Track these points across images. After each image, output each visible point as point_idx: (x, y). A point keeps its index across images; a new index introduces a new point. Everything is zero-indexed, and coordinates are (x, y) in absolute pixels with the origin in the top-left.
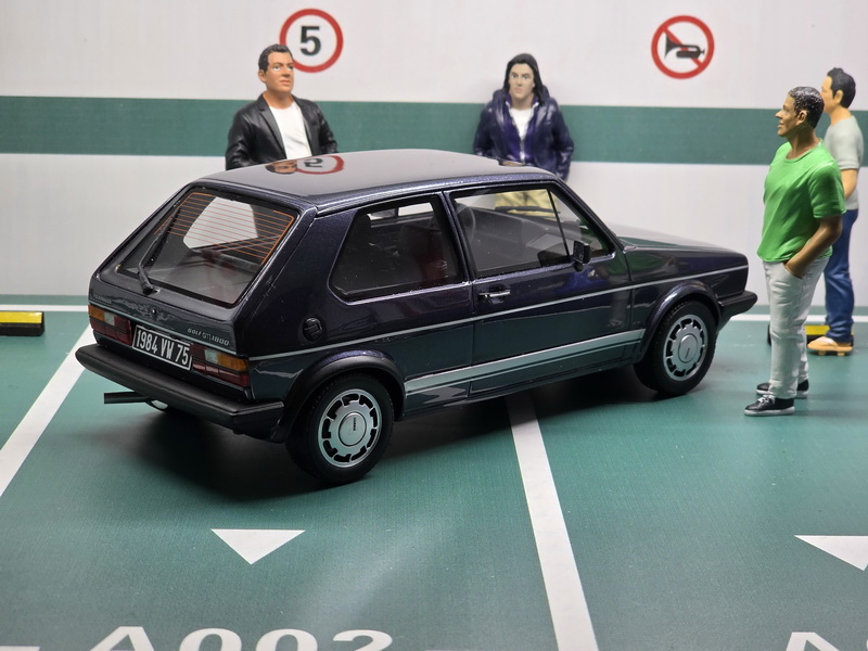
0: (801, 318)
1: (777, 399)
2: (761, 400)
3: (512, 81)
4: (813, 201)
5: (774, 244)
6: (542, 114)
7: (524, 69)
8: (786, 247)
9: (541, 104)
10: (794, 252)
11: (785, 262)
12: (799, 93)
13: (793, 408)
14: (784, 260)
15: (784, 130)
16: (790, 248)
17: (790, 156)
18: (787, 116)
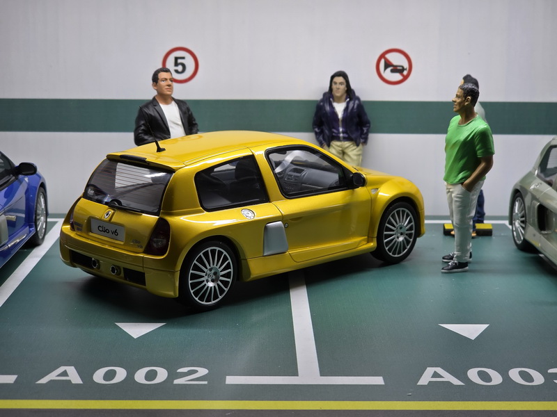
1: (459, 263)
2: (450, 263)
3: (334, 86)
9: (351, 100)
12: (466, 86)
13: (467, 268)
14: (461, 182)
15: (458, 108)
16: (464, 175)
17: (461, 123)
18: (459, 100)
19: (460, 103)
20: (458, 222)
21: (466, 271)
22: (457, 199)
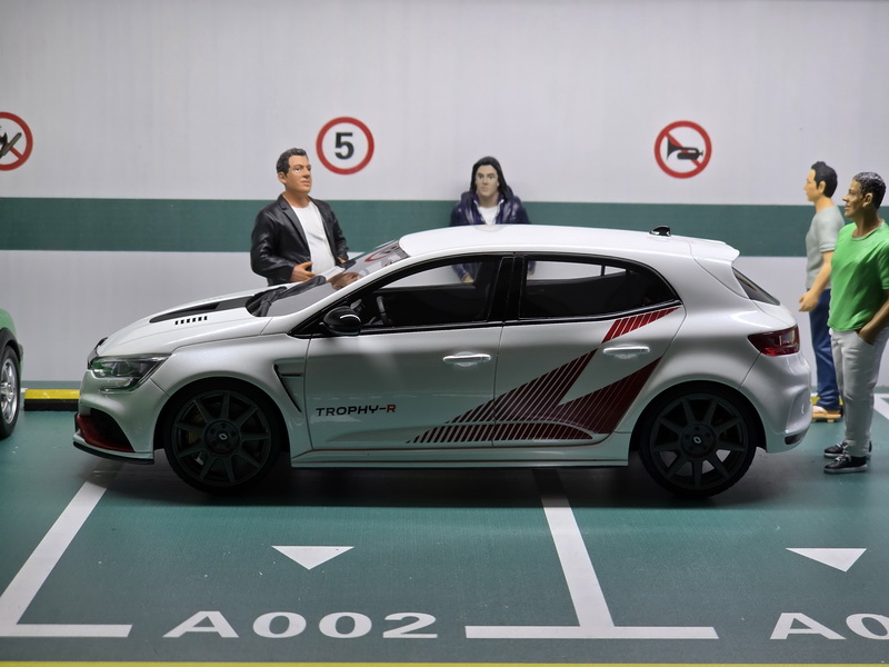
0: (873, 381)
1: (852, 457)
2: (838, 459)
4: (883, 274)
5: (845, 315)
8: (856, 318)
9: (505, 201)
10: (864, 322)
11: (858, 331)
12: (865, 177)
13: (866, 466)
14: (857, 329)
15: (851, 211)
16: (861, 318)
17: (856, 235)
18: (854, 199)
19: (855, 204)
20: (851, 392)
21: (864, 471)
22: (851, 356)
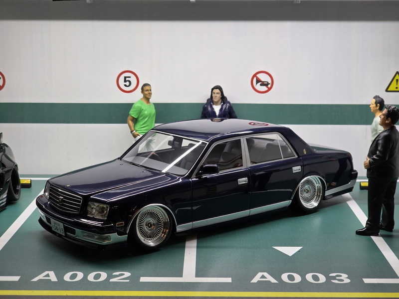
3: (213, 95)
6: (224, 107)
7: (217, 91)
9: (224, 103)
